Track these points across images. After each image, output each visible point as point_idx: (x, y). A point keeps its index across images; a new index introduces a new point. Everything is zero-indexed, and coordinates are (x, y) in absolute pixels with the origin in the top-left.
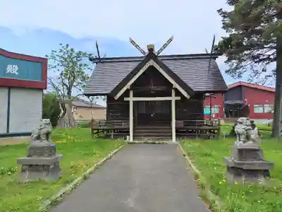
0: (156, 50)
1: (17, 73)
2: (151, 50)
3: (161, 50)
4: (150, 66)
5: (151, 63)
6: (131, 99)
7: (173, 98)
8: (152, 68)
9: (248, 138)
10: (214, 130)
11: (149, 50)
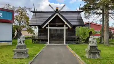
0: (59, 10)
1: (2, 16)
2: (57, 9)
3: (61, 9)
4: (56, 16)
5: (57, 14)
6: (49, 28)
7: (65, 28)
8: (57, 16)
9: (93, 42)
10: (79, 40)
11: (56, 9)
